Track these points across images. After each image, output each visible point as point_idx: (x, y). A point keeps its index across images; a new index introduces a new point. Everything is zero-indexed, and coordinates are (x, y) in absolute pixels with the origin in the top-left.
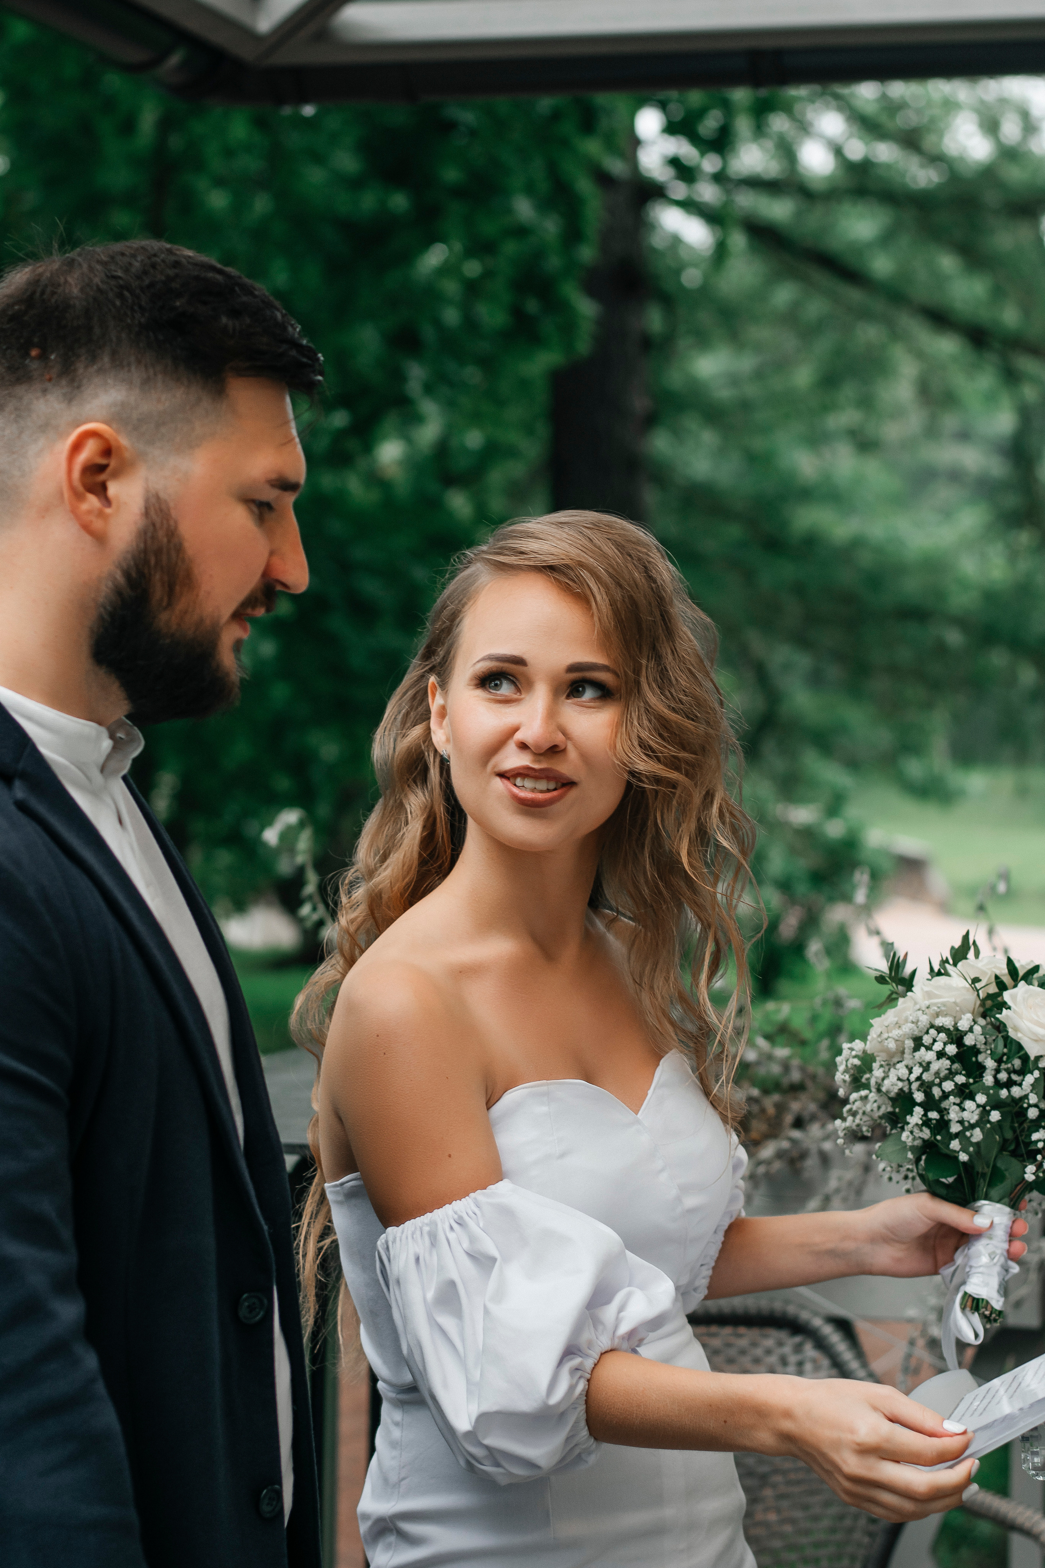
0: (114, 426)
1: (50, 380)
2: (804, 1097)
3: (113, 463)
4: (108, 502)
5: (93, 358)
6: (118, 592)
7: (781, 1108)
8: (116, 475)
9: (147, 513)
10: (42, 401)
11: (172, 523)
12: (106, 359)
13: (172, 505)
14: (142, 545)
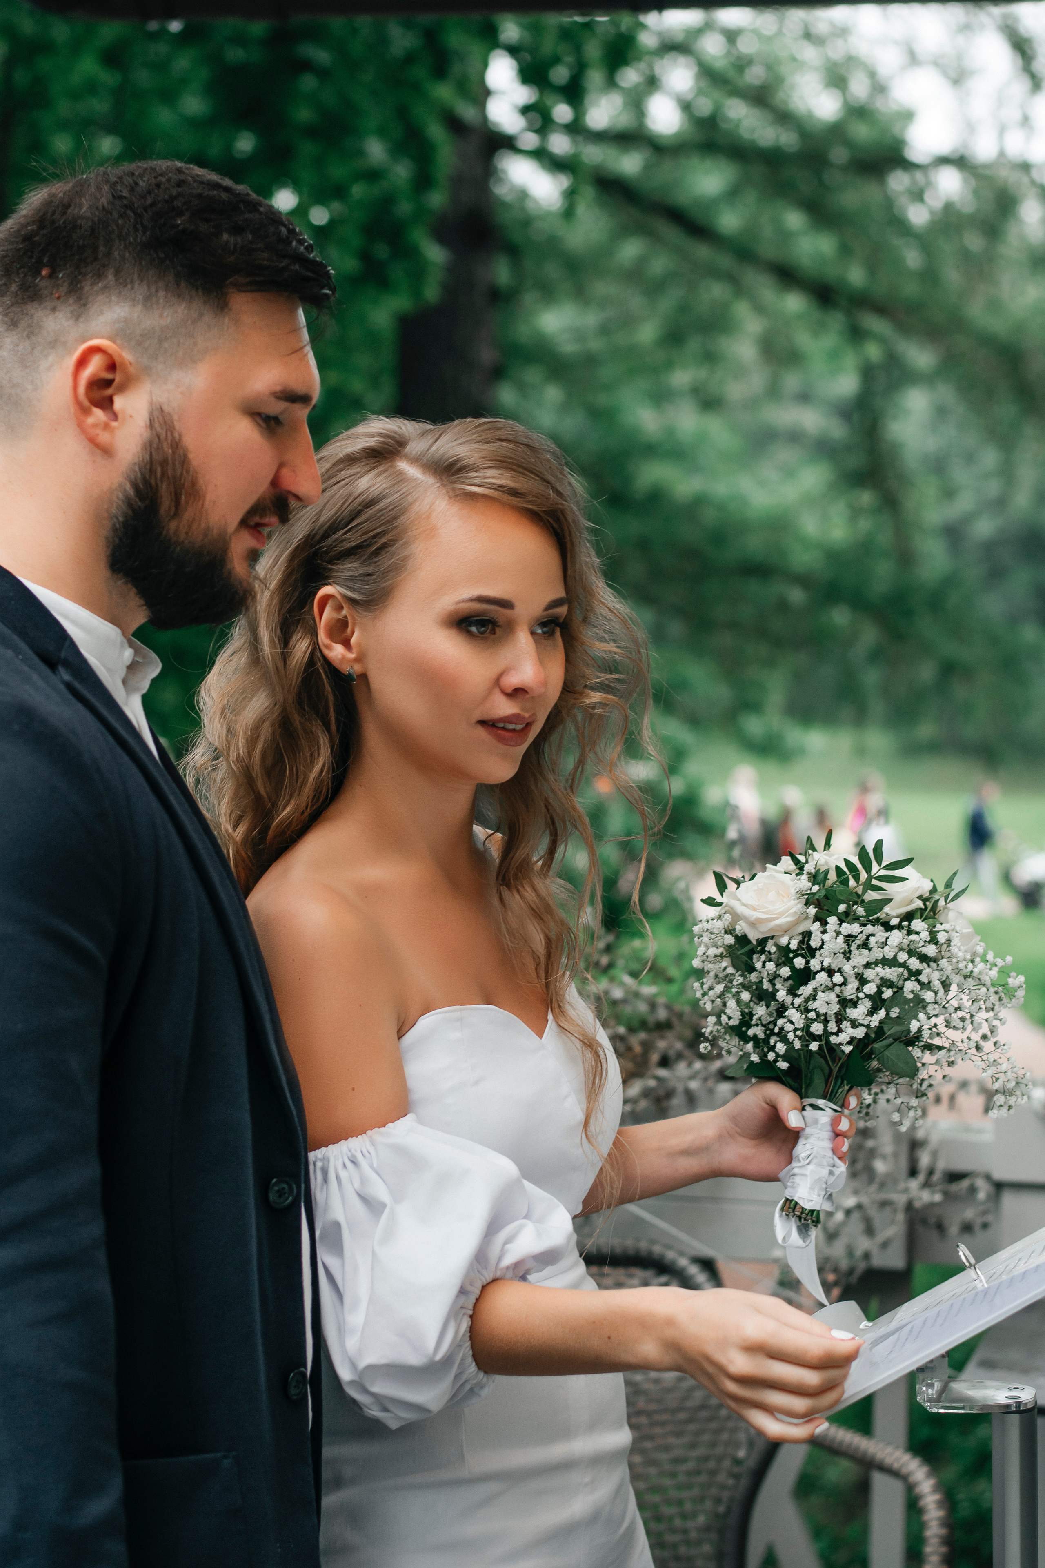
0: (118, 342)
1: (59, 298)
2: (670, 1035)
3: (118, 378)
4: (115, 417)
5: (99, 275)
7: (647, 1046)
8: (122, 389)
9: (151, 426)
10: (51, 318)
11: (176, 435)
12: (111, 277)
13: (175, 417)
14: (147, 457)
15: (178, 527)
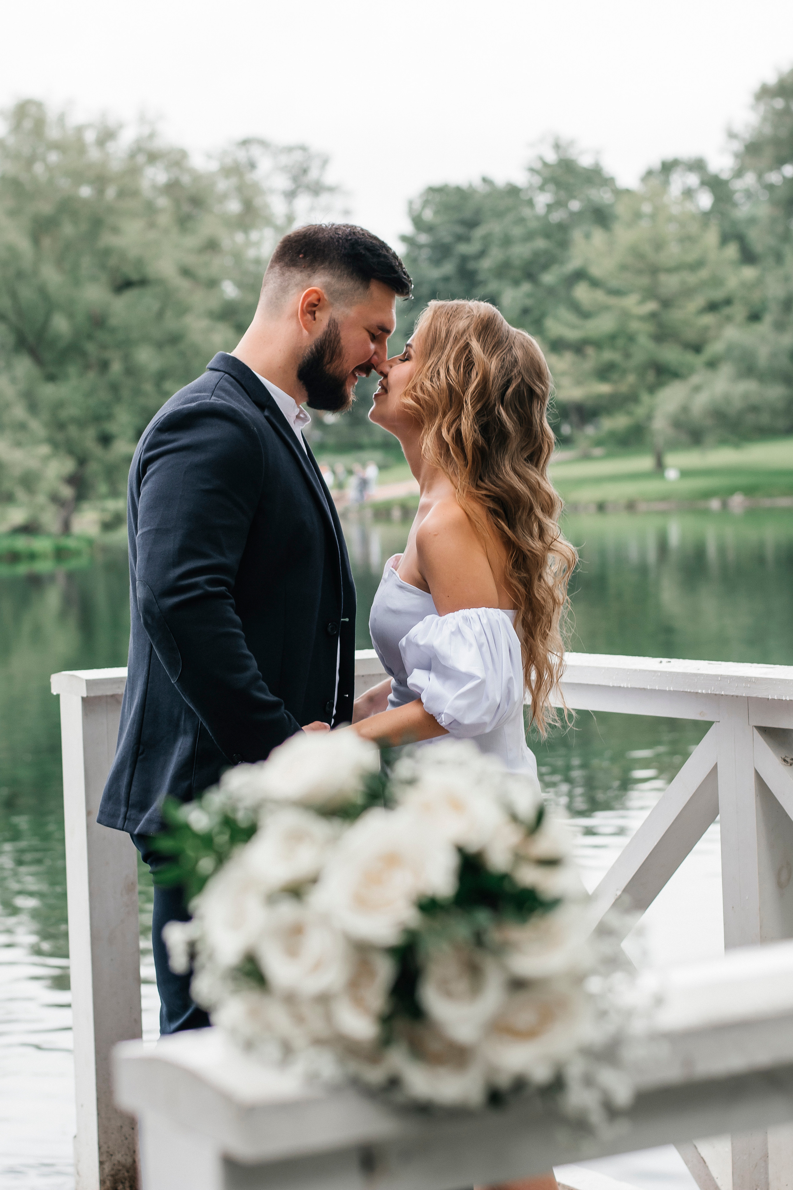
0: (324, 290)
1: (304, 267)
3: (320, 305)
4: (315, 319)
5: (322, 262)
6: (312, 353)
8: (320, 310)
9: (329, 326)
10: (300, 274)
11: (338, 332)
12: (327, 264)
13: (339, 325)
15: (329, 368)
